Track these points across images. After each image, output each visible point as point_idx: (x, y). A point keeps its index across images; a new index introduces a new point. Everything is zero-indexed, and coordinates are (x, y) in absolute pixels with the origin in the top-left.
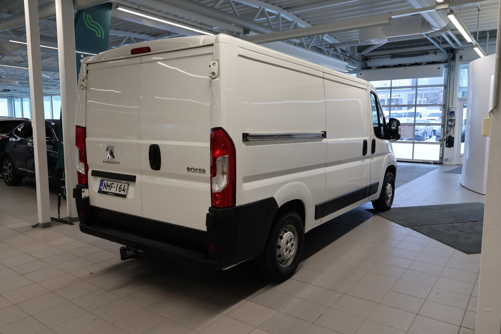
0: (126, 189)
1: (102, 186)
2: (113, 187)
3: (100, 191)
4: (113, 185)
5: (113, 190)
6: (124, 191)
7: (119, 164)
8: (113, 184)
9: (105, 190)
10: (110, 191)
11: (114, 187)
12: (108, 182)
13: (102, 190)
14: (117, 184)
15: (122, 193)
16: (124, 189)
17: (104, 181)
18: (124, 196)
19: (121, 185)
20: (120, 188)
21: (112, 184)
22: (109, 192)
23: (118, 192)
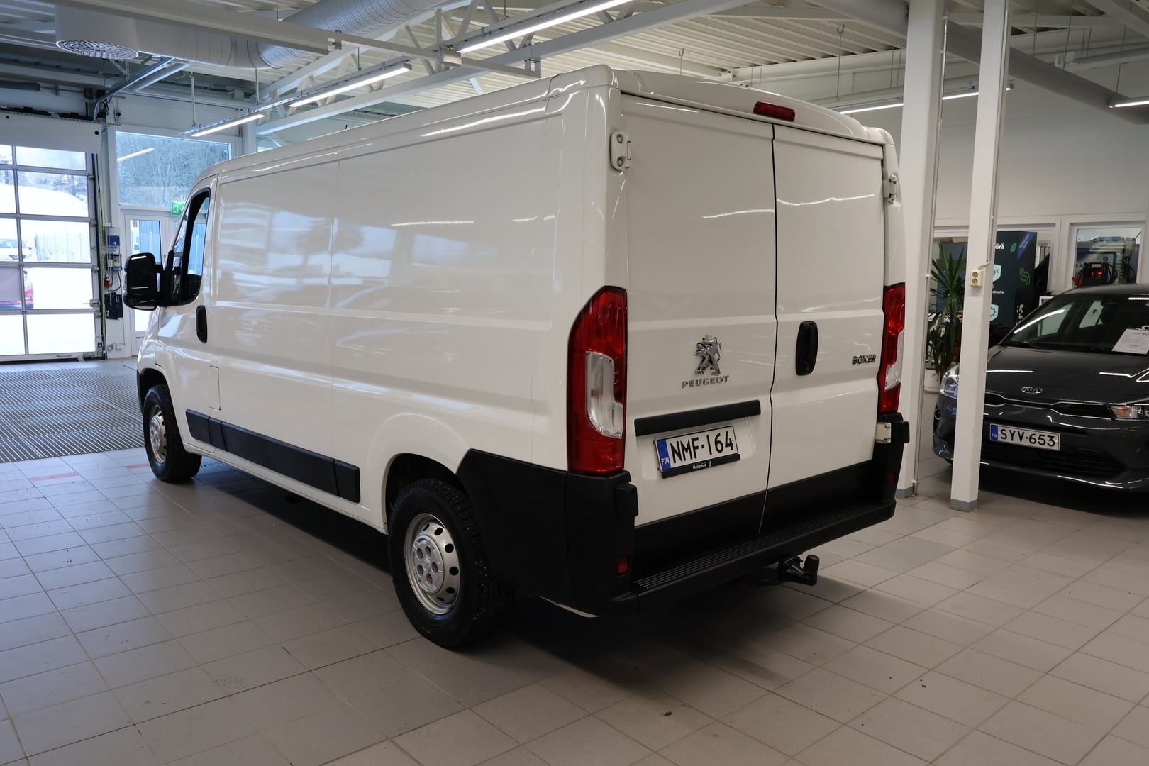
0: (733, 439)
1: (667, 456)
2: (700, 447)
3: (667, 472)
4: (696, 443)
5: (703, 455)
6: (731, 445)
7: (726, 381)
8: (697, 439)
9: (679, 463)
10: (694, 461)
11: (703, 446)
12: (679, 439)
13: (673, 465)
14: (708, 436)
15: (727, 452)
16: (729, 442)
17: (668, 442)
18: (736, 457)
19: (719, 435)
20: (717, 443)
21: (694, 440)
22: (695, 464)
23: (716, 455)
